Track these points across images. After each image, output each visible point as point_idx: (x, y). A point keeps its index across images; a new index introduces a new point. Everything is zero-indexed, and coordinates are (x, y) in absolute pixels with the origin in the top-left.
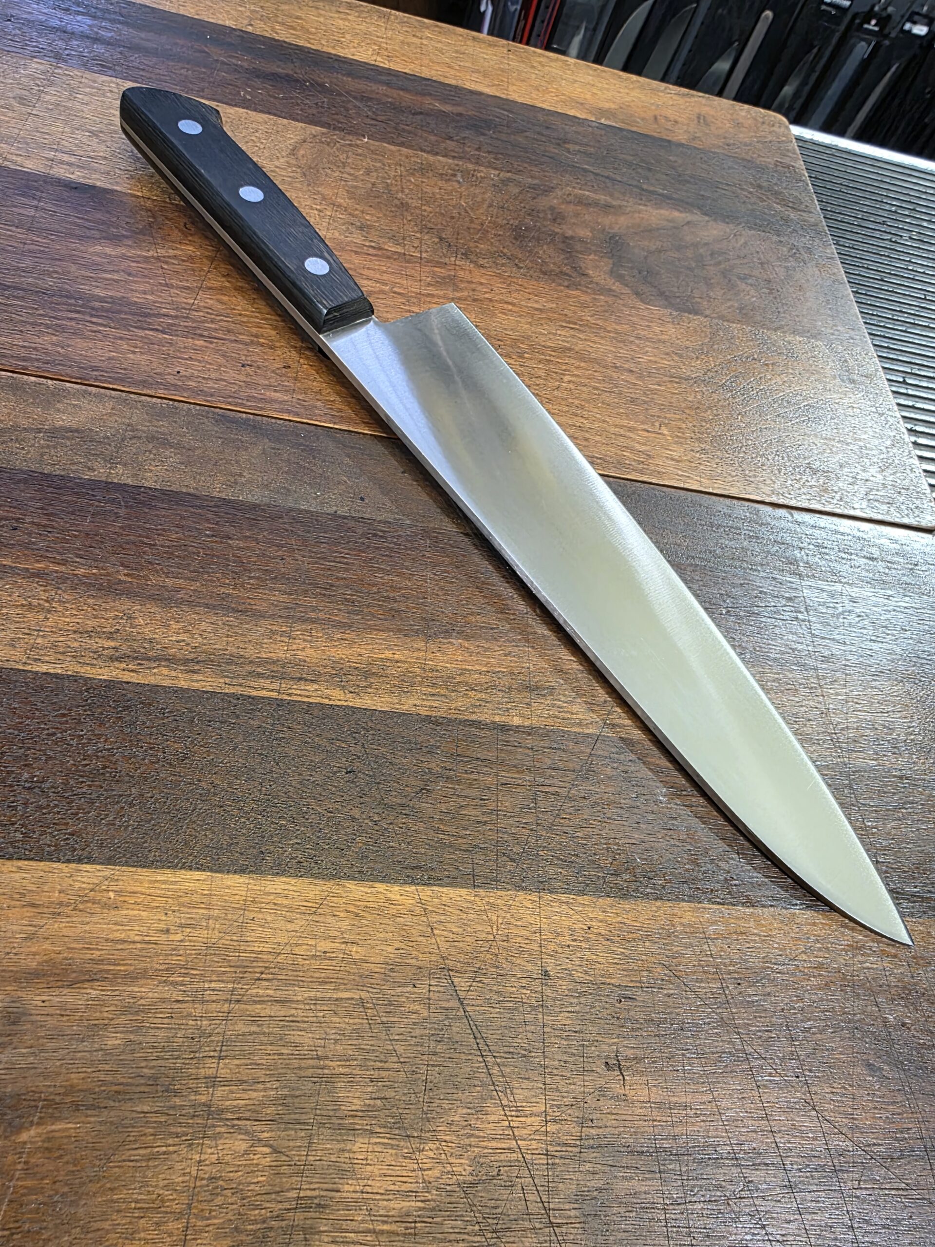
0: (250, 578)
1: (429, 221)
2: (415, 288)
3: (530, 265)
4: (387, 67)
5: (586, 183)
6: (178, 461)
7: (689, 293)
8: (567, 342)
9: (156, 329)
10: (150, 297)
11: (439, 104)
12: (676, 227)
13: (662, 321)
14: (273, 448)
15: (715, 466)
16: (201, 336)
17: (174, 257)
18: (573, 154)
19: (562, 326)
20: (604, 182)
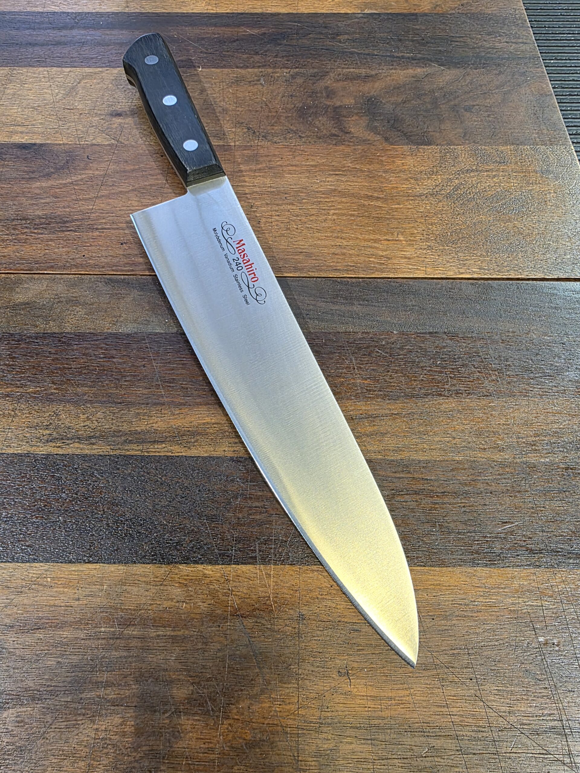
1: (241, 118)
4: (215, 12)
5: (352, 63)
6: (84, 313)
7: (425, 130)
8: (333, 185)
9: (71, 230)
10: (67, 210)
11: (249, 30)
12: (418, 80)
13: (404, 156)
14: (139, 295)
15: (437, 257)
16: (97, 229)
17: (82, 180)
18: (343, 43)
19: (330, 175)
20: (366, 59)
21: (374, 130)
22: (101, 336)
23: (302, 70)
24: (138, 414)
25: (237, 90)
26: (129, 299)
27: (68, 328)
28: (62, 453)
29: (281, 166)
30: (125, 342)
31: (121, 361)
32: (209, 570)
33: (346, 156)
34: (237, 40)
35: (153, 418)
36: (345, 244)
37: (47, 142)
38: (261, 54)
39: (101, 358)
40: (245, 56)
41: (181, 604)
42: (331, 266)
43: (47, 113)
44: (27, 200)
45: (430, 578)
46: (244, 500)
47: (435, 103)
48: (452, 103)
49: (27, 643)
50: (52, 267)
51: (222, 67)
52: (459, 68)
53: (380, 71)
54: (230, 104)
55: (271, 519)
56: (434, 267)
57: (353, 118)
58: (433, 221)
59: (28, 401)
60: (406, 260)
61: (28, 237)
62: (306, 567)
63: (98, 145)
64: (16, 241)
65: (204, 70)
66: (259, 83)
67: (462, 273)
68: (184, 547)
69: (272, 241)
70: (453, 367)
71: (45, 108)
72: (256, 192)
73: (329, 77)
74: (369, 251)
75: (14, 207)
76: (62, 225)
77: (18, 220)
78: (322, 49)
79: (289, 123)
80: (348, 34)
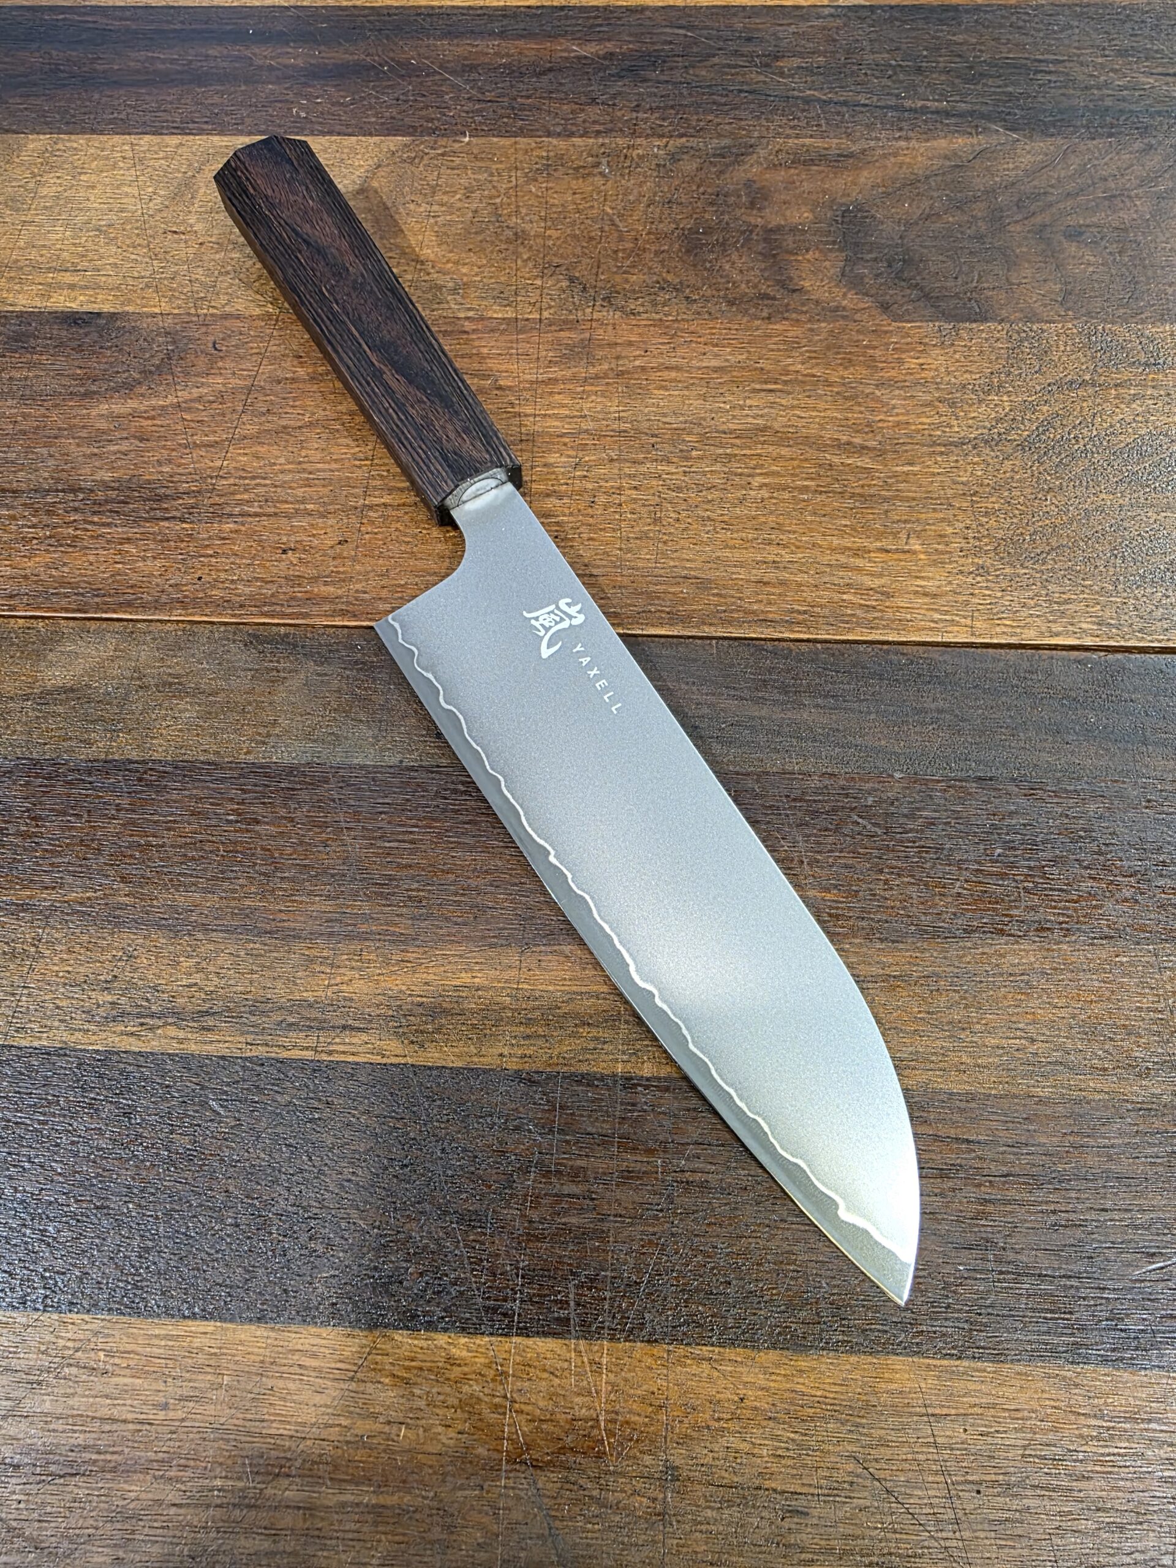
0: (282, 879)
1: (556, 255)
3: (709, 293)
5: (807, 123)
6: (195, 714)
7: (975, 284)
8: (762, 416)
9: (174, 518)
10: (166, 469)
11: (579, 45)
12: (959, 166)
13: (923, 347)
14: (319, 675)
15: (999, 594)
16: (231, 515)
17: (199, 399)
18: (789, 76)
19: (754, 391)
20: (838, 113)
21: (856, 283)
22: (231, 769)
23: (693, 142)
24: (311, 960)
25: (548, 189)
26: (296, 682)
27: (160, 749)
28: (137, 1050)
29: (643, 369)
30: (282, 785)
32: (461, 1346)
33: (793, 346)
34: (550, 70)
35: (342, 971)
36: (787, 558)
37: (127, 309)
38: (604, 103)
39: (229, 822)
40: (567, 108)
41: (395, 1428)
42: (754, 612)
43: (128, 242)
44: (78, 445)
45: (973, 1387)
46: (544, 1176)
47: (996, 217)
48: (1038, 220)
49: (49, 1509)
50: (129, 604)
51: (515, 134)
52: (1052, 135)
53: (872, 144)
54: (531, 222)
55: (605, 1226)
56: (993, 618)
57: (808, 257)
58: (990, 506)
59: (67, 921)
60: (927, 600)
61: (79, 532)
62: (681, 1350)
63: (238, 317)
64: (52, 541)
65: (475, 141)
66: (596, 171)
67: (1057, 635)
68: (407, 1289)
69: (620, 549)
70: (1032, 864)
71: (124, 230)
72: (587, 431)
73: (755, 156)
74: (842, 577)
75: (51, 462)
76: (156, 505)
77: (57, 491)
78: (740, 91)
79: (663, 266)
80: (800, 55)
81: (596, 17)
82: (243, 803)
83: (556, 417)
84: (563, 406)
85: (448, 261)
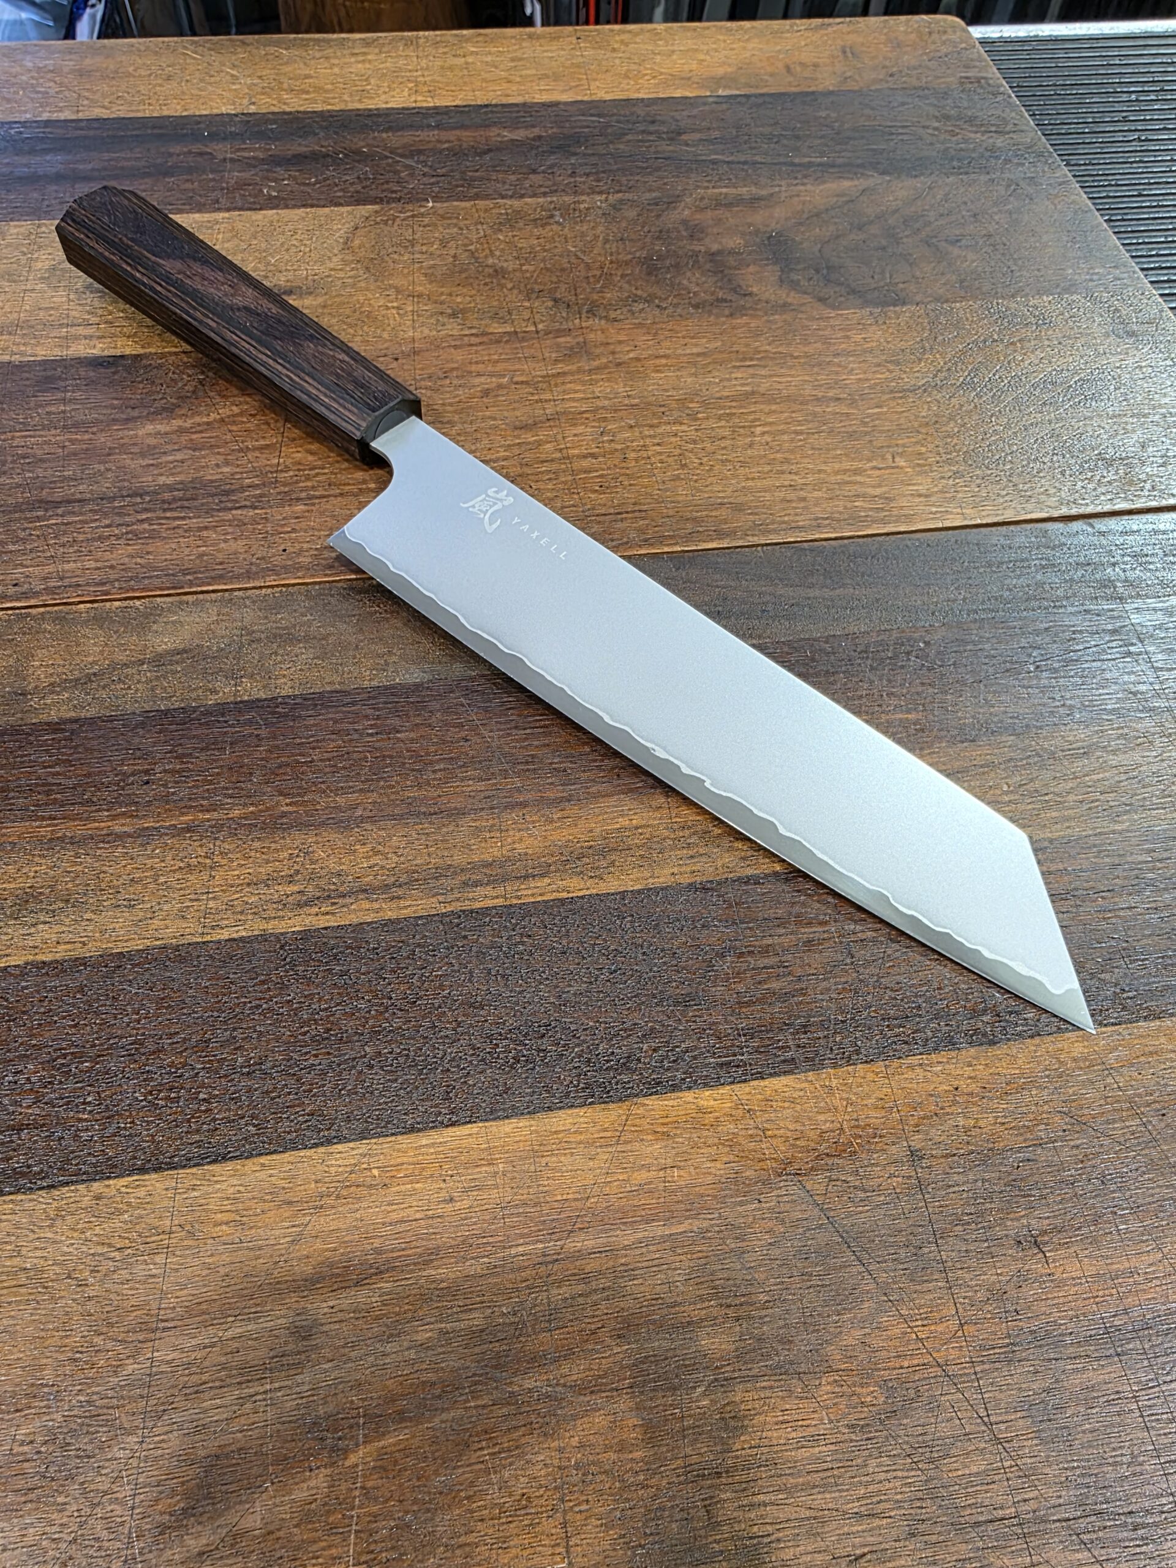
0: (434, 772)
1: (536, 282)
2: (540, 370)
3: (675, 301)
4: (431, 105)
5: (719, 178)
6: (311, 656)
7: (888, 281)
8: (747, 384)
10: (226, 470)
11: (510, 132)
12: (849, 200)
13: (862, 326)
15: (977, 490)
16: (299, 499)
17: (241, 413)
18: (694, 146)
19: (736, 367)
20: (742, 170)
21: (794, 286)
22: (359, 694)
23: (628, 196)
24: (478, 829)
25: (514, 236)
27: (286, 687)
28: (337, 924)
29: (637, 359)
31: (412, 735)
33: (756, 334)
34: (490, 150)
35: (511, 833)
37: (149, 350)
38: (543, 172)
39: (371, 735)
40: (513, 178)
42: (784, 522)
47: (890, 234)
48: (924, 233)
50: (221, 577)
51: (471, 199)
52: (916, 176)
53: (777, 189)
54: (506, 261)
57: (749, 270)
59: (236, 834)
60: (922, 499)
64: (130, 536)
65: (438, 205)
66: (552, 221)
68: (645, 1064)
69: (660, 490)
72: (603, 408)
73: (683, 204)
74: (848, 490)
76: (224, 499)
78: (657, 158)
79: (631, 285)
80: (699, 131)
81: (518, 112)
82: (378, 718)
83: (573, 400)
84: (576, 392)
85: (442, 294)
